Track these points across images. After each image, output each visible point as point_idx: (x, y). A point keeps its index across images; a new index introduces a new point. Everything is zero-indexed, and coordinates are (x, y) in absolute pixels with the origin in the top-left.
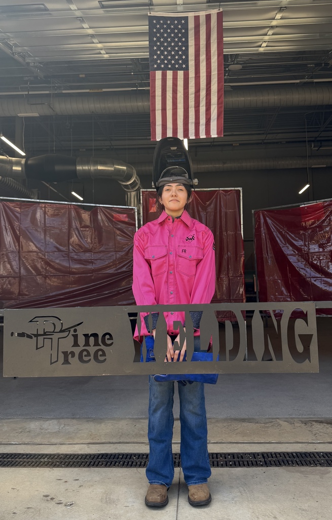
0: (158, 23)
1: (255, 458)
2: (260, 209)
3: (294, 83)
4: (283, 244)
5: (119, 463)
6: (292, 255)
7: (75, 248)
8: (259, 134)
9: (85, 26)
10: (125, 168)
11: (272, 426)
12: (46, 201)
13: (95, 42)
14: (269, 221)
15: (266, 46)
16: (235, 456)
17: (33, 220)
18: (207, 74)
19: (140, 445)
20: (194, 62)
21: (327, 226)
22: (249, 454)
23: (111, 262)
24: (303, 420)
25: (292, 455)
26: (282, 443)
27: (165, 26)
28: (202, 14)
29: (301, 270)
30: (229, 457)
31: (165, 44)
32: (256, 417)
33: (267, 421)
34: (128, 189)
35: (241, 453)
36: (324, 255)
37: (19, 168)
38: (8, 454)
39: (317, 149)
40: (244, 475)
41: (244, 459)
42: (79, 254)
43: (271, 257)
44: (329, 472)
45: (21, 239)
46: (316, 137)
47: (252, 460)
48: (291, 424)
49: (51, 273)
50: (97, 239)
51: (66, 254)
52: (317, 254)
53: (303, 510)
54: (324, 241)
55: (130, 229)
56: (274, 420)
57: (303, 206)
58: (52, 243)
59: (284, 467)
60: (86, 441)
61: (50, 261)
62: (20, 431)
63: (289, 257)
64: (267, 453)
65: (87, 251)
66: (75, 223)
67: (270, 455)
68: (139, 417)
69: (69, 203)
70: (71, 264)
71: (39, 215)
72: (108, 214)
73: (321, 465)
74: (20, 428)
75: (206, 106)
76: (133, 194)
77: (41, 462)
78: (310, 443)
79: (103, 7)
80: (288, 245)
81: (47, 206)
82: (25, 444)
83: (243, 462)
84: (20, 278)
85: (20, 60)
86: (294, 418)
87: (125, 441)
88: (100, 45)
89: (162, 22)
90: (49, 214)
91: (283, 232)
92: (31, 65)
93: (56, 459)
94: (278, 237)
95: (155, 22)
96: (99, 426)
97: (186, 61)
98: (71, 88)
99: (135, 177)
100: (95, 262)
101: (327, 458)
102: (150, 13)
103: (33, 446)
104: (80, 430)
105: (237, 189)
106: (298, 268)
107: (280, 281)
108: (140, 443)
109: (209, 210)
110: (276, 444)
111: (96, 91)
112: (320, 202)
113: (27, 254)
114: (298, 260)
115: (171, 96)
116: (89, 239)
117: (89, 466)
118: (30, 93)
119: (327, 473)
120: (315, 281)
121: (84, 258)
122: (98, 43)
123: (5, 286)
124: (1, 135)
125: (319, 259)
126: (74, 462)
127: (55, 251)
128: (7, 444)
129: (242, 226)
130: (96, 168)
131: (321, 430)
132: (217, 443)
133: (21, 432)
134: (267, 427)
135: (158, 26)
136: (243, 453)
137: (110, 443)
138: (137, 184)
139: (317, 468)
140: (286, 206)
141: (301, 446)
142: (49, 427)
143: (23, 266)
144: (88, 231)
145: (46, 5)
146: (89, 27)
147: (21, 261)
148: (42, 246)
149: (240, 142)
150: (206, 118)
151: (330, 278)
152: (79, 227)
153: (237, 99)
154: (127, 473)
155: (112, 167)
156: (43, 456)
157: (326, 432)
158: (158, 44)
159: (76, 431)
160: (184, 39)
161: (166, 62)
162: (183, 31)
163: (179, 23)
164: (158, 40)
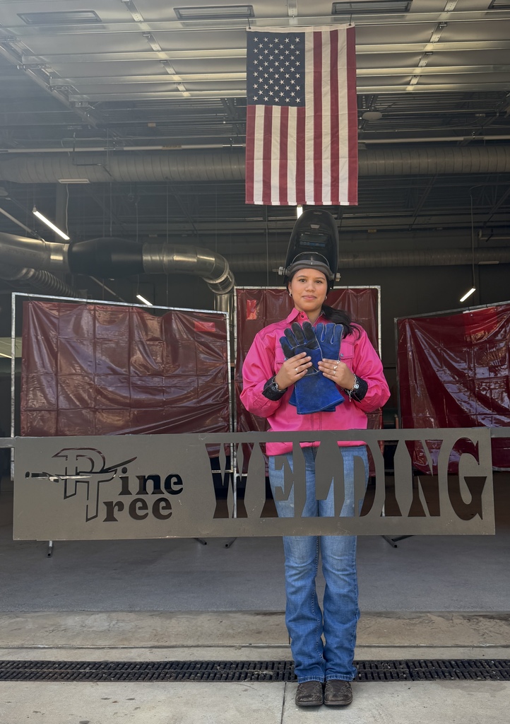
0: (261, 41)
1: (396, 668)
2: (406, 317)
3: (456, 141)
4: (439, 366)
5: (196, 676)
6: (450, 382)
7: (138, 370)
8: (406, 216)
9: (155, 46)
10: (214, 259)
11: (420, 622)
12: (96, 301)
13: (169, 72)
14: (419, 333)
15: (418, 84)
16: (366, 666)
17: (78, 328)
18: (331, 113)
19: (227, 649)
20: (313, 95)
21: (501, 341)
22: (387, 662)
23: (192, 391)
24: (465, 614)
25: (450, 663)
26: (436, 647)
27: (271, 46)
28: (325, 30)
29: (463, 403)
30: (358, 666)
31: (271, 70)
32: (397, 610)
33: (413, 615)
34: (218, 290)
35: (375, 661)
36: (496, 383)
37: (60, 258)
38: (31, 662)
39: (486, 238)
40: (379, 693)
41: (379, 670)
42: (144, 378)
43: (421, 385)
44: (504, 688)
45: (59, 358)
46: (485, 222)
47: (391, 670)
48: (448, 619)
49: (104, 404)
50: (170, 358)
51: (125, 378)
52: (486, 381)
54: (496, 362)
55: (218, 344)
56: (422, 615)
57: (467, 312)
58: (104, 361)
59: (438, 681)
60: (149, 643)
61: (101, 388)
62: (51, 629)
63: (445, 385)
64: (413, 662)
65: (156, 374)
66: (139, 334)
67: (417, 664)
68: (228, 610)
69: (129, 305)
70: (132, 393)
71: (86, 320)
72: (186, 320)
73: (493, 678)
74: (52, 625)
75: (332, 159)
76: (225, 297)
77: (81, 673)
78: (476, 647)
79: (181, 18)
80: (444, 368)
81: (97, 308)
82: (57, 648)
83: (378, 673)
84: (58, 412)
85: (62, 97)
86: (452, 612)
87: (206, 643)
88: (177, 78)
89: (266, 40)
90: (101, 319)
91: (439, 350)
92: (77, 106)
93: (103, 669)
94: (431, 357)
95: (256, 40)
96: (168, 622)
97: (301, 94)
98: (136, 143)
99: (227, 273)
100: (168, 390)
101: (500, 668)
102: (250, 28)
103: (69, 651)
104: (139, 628)
105: (373, 287)
106: (458, 400)
107: (432, 420)
108: (227, 647)
110: (426, 649)
111: (172, 148)
112: (490, 306)
113: (68, 377)
114: (459, 389)
115: (279, 141)
116: (158, 357)
117: (150, 679)
118: (76, 150)
119: (501, 689)
120: (483, 419)
121: (152, 385)
122: (174, 74)
123: (35, 424)
124: (35, 209)
125: (489, 388)
126: (129, 673)
127: (110, 374)
128: (31, 648)
129: (380, 341)
130: (171, 258)
131: (491, 629)
133: (53, 631)
134: (413, 624)
135: (261, 46)
136: (378, 661)
137: (183, 646)
138: (230, 283)
139: (487, 682)
140: (443, 312)
141: (462, 651)
142: (95, 623)
143: (63, 394)
144: (157, 345)
145: (97, 12)
146: (160, 49)
147: (59, 387)
148: (90, 366)
149: (379, 228)
150: (332, 176)
151: (504, 415)
152: (144, 340)
153: (375, 162)
154: (206, 689)
155: (194, 257)
156: (83, 665)
157: (498, 632)
158: (261, 69)
159: (134, 630)
160: (298, 64)
161: (271, 93)
162: (298, 53)
163: (292, 42)
164: (261, 63)
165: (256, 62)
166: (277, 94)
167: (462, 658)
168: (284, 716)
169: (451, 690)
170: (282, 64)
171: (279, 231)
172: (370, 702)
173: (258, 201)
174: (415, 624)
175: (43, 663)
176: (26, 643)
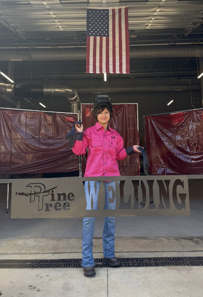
0: (92, 12)
1: (150, 261)
2: (148, 115)
3: (165, 45)
4: (161, 135)
5: (72, 265)
6: (166, 141)
7: (43, 137)
8: (145, 72)
9: (51, 13)
10: (71, 90)
11: (158, 241)
12: (27, 110)
13: (56, 22)
14: (153, 122)
15: (151, 26)
16: (138, 260)
17: (19, 121)
18: (119, 39)
20: (112, 32)
21: (185, 125)
22: (146, 258)
23: (64, 145)
24: (175, 237)
25: (171, 259)
26: (165, 252)
27: (96, 14)
28: (117, 8)
29: (171, 150)
30: (135, 260)
31: (96, 23)
32: (148, 236)
33: (155, 238)
34: (73, 102)
35: (142, 258)
36: (184, 142)
37: (10, 90)
38: (6, 260)
39: (177, 80)
40: (144, 272)
42: (45, 140)
43: (155, 142)
44: (192, 269)
45: (12, 132)
46: (177, 74)
47: (148, 262)
48: (169, 240)
49: (29, 151)
50: (56, 132)
51: (38, 140)
52: (180, 141)
53: (179, 293)
54: (184, 134)
56: (158, 238)
57: (172, 114)
58: (30, 134)
59: (166, 266)
60: (52, 251)
61: (28, 144)
62: (13, 246)
63: (164, 142)
64: (156, 258)
65: (50, 138)
66: (43, 123)
67: (158, 259)
69: (40, 111)
70: (41, 146)
71: (23, 117)
72: (62, 117)
73: (188, 265)
74: (13, 244)
75: (119, 56)
76: (75, 105)
77: (26, 265)
78: (180, 252)
79: (62, 3)
80: (164, 136)
81: (27, 113)
82: (16, 254)
83: (143, 263)
84: (11, 154)
85: (13, 30)
86: (170, 236)
87: (75, 251)
88: (58, 24)
89: (94, 12)
90: (29, 117)
91: (161, 128)
92: (19, 33)
93: (35, 263)
94: (158, 131)
95: (90, 12)
96: (59, 242)
97: (108, 32)
98: (41, 46)
99: (76, 95)
100: (55, 144)
101: (190, 260)
102: (88, 7)
103: (20, 255)
104: (48, 245)
105: (135, 104)
106: (169, 148)
107: (159, 156)
109: (119, 115)
110: (161, 253)
111: (55, 48)
112: (181, 112)
113: (15, 140)
114: (169, 144)
115: (99, 49)
116: (51, 131)
117: (54, 267)
118: (18, 48)
120: (179, 156)
121: (48, 142)
124: (1, 71)
125: (181, 144)
126: (45, 265)
127: (32, 139)
128: (5, 254)
129: (138, 124)
130: (54, 90)
131: (186, 244)
132: (127, 252)
135: (92, 14)
136: (143, 258)
137: (66, 253)
138: (77, 99)
139: (185, 267)
140: (162, 114)
141: (175, 254)
142: (30, 243)
143: (13, 147)
144: (51, 127)
145: (30, 1)
146: (53, 14)
147: (12, 144)
148: (24, 135)
149: (135, 76)
150: (120, 63)
151: (188, 155)
152: (45, 125)
153: (134, 53)
154: (77, 271)
155: (64, 90)
156: (27, 261)
157: (189, 245)
158: (92, 23)
159: (45, 246)
160: (106, 21)
161: (96, 32)
162: (106, 17)
163: (104, 12)
164: (92, 20)
165: (90, 20)
166: (98, 32)
167: (175, 256)
168: (108, 282)
169: (172, 270)
170: (100, 21)
171: (96, 77)
172: (141, 276)
173: (91, 72)
174: (156, 242)
175: (11, 260)
176: (3, 252)
